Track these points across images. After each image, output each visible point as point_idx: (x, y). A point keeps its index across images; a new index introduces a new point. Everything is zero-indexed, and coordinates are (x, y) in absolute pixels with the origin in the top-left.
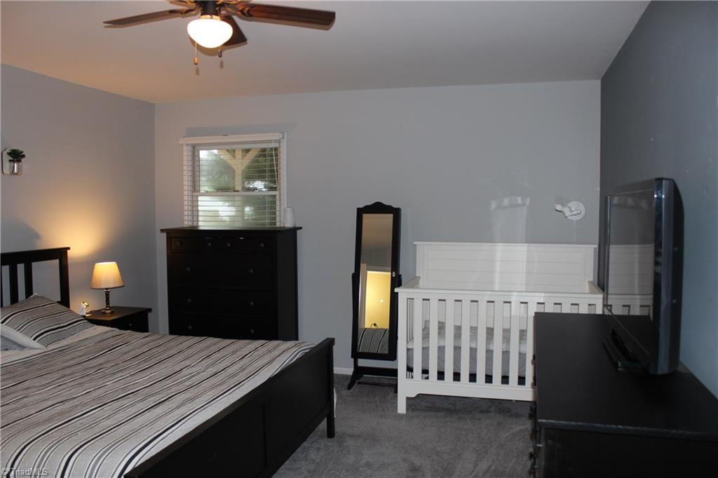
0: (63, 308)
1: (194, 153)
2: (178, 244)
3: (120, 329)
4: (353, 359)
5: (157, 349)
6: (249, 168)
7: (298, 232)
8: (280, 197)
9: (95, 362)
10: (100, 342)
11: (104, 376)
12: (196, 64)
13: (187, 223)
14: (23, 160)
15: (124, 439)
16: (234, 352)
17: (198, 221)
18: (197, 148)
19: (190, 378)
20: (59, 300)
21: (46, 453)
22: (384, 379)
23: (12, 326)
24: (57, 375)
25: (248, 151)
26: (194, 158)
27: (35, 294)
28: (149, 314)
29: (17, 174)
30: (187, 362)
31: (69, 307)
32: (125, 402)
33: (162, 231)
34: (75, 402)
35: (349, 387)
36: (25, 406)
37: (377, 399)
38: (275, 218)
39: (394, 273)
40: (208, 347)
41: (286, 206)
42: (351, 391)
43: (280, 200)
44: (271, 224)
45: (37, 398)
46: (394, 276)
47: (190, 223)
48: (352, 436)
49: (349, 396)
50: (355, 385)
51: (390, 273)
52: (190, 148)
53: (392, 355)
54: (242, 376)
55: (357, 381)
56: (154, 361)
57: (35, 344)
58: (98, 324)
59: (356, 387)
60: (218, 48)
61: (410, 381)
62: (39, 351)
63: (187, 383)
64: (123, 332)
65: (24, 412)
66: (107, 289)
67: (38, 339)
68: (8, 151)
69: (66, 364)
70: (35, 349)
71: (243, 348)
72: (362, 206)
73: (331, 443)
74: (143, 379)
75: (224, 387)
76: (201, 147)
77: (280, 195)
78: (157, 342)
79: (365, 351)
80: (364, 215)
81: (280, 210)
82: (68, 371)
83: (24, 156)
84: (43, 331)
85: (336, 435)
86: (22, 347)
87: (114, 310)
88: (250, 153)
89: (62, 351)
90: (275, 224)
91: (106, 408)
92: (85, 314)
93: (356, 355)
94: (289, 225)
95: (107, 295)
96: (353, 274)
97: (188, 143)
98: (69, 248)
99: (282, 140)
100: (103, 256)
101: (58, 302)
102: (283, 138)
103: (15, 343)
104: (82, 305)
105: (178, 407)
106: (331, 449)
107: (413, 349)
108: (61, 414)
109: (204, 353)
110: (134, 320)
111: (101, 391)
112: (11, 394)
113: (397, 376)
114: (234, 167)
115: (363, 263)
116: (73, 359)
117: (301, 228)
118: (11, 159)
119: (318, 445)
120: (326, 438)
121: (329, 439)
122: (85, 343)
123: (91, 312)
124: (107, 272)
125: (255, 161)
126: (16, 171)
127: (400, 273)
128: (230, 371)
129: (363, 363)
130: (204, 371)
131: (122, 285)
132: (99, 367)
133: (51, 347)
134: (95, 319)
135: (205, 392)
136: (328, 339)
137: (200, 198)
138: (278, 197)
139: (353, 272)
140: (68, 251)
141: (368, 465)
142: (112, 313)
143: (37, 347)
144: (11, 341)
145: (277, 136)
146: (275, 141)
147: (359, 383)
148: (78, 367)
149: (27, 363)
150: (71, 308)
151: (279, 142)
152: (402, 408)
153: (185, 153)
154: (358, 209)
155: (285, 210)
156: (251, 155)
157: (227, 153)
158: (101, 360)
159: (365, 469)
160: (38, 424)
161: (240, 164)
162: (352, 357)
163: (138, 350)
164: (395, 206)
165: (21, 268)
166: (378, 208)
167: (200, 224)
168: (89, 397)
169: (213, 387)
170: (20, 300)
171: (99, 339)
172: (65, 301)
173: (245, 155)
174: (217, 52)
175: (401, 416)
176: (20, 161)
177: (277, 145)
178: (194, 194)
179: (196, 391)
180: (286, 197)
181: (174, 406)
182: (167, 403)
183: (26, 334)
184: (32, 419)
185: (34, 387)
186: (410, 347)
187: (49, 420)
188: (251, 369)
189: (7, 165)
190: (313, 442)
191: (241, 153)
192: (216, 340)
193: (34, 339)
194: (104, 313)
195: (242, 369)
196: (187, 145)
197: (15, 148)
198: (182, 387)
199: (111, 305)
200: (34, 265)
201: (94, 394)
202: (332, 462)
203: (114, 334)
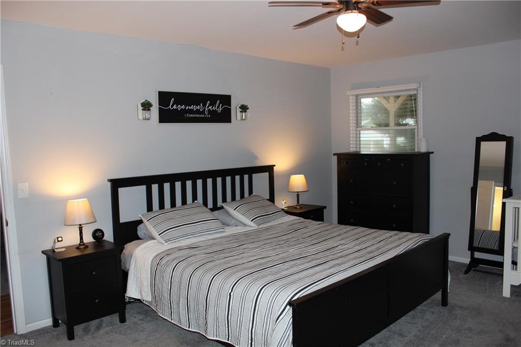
0: (270, 203)
1: (357, 101)
2: (345, 163)
3: (305, 218)
4: (470, 252)
5: (325, 232)
6: (400, 109)
7: (431, 155)
8: (418, 130)
9: (284, 238)
10: (290, 225)
11: (289, 246)
12: (344, 44)
13: (352, 149)
14: (247, 111)
15: (293, 282)
16: (375, 238)
17: (360, 148)
18: (358, 97)
19: (342, 251)
20: (268, 198)
21: (250, 284)
22: (495, 269)
23: (239, 212)
24: (261, 243)
25: (398, 97)
26: (357, 104)
27: (254, 194)
28: (325, 210)
29: (244, 119)
30: (342, 242)
31: (274, 203)
32: (298, 261)
33: (334, 154)
34: (269, 259)
35: (466, 273)
36: (242, 258)
37: (487, 284)
38: (414, 145)
39: (505, 187)
40: (359, 233)
41: (422, 136)
42: (466, 275)
43: (418, 132)
44: (411, 149)
45: (249, 254)
46: (505, 190)
47: (355, 149)
48: (461, 307)
49: (464, 279)
50: (472, 271)
51: (502, 188)
52: (354, 97)
53: (501, 251)
54: (376, 253)
55: (473, 269)
56: (321, 239)
57: (252, 224)
58: (291, 215)
59: (471, 273)
60: (357, 31)
61: (514, 272)
62: (255, 228)
63: (339, 255)
64: (305, 220)
65: (241, 261)
66: (298, 192)
67: (254, 221)
68: (240, 106)
69: (268, 237)
70: (252, 227)
71: (382, 235)
72: (480, 136)
73: (444, 310)
74: (313, 249)
75: (363, 259)
76: (362, 97)
77: (418, 128)
78: (326, 228)
79: (484, 247)
80: (482, 143)
81: (418, 140)
82: (269, 241)
83: (248, 108)
84: (257, 216)
85: (449, 305)
86: (245, 225)
87: (302, 206)
88: (400, 98)
89: (267, 229)
90: (414, 149)
91: (286, 264)
92: (283, 208)
93: (472, 248)
94: (423, 150)
95: (298, 196)
96: (472, 188)
97: (353, 94)
98: (275, 166)
99: (419, 88)
100: (296, 171)
101: (268, 200)
102: (420, 87)
103: (241, 222)
104: (283, 202)
105: (330, 268)
106: (443, 314)
107: (517, 248)
108: (260, 264)
109: (354, 237)
110: (314, 213)
111: (286, 254)
112: (235, 251)
113: (503, 268)
114: (388, 109)
115: (481, 180)
116: (273, 234)
117: (433, 153)
118: (241, 110)
119: (433, 310)
120: (441, 307)
121: (443, 307)
122: (281, 225)
123: (288, 207)
124: (298, 181)
125: (404, 104)
126: (244, 118)
127: (511, 188)
128: (369, 249)
129: (478, 255)
130: (352, 248)
131: (307, 190)
132: (287, 241)
133: (261, 226)
134: (289, 212)
135: (349, 261)
136: (445, 233)
137: (362, 132)
138: (416, 131)
139: (472, 186)
140: (274, 167)
141: (470, 329)
142: (301, 208)
143: (253, 226)
144: (238, 220)
145: (414, 86)
146: (414, 89)
147: (475, 270)
148: (275, 239)
149: (247, 234)
150: (275, 204)
151: (417, 90)
152: (507, 292)
153: (351, 101)
154: (477, 138)
155: (421, 139)
156: (400, 101)
157: (384, 99)
158: (289, 236)
159: (467, 332)
160: (248, 268)
161: (393, 107)
162: (469, 250)
163: (312, 232)
164: (508, 135)
165: (246, 177)
166: (494, 137)
167: (362, 149)
168: (278, 256)
169: (355, 259)
170: (245, 197)
171: (290, 224)
172: (272, 199)
173: (396, 100)
174: (357, 34)
175: (505, 299)
176: (246, 111)
177: (415, 92)
178: (358, 129)
179: (344, 259)
180: (422, 130)
181: (328, 267)
182: (323, 265)
183: (247, 217)
184: (244, 266)
185: (249, 248)
186: (515, 245)
187: (253, 267)
188: (384, 249)
189: (239, 114)
190: (430, 307)
191: (393, 99)
192: (365, 229)
193: (252, 221)
194: (296, 208)
195: (378, 249)
196: (352, 95)
197: (244, 104)
198: (335, 257)
199: (300, 204)
200: (254, 175)
201: (281, 256)
202: (441, 323)
203: (300, 221)
